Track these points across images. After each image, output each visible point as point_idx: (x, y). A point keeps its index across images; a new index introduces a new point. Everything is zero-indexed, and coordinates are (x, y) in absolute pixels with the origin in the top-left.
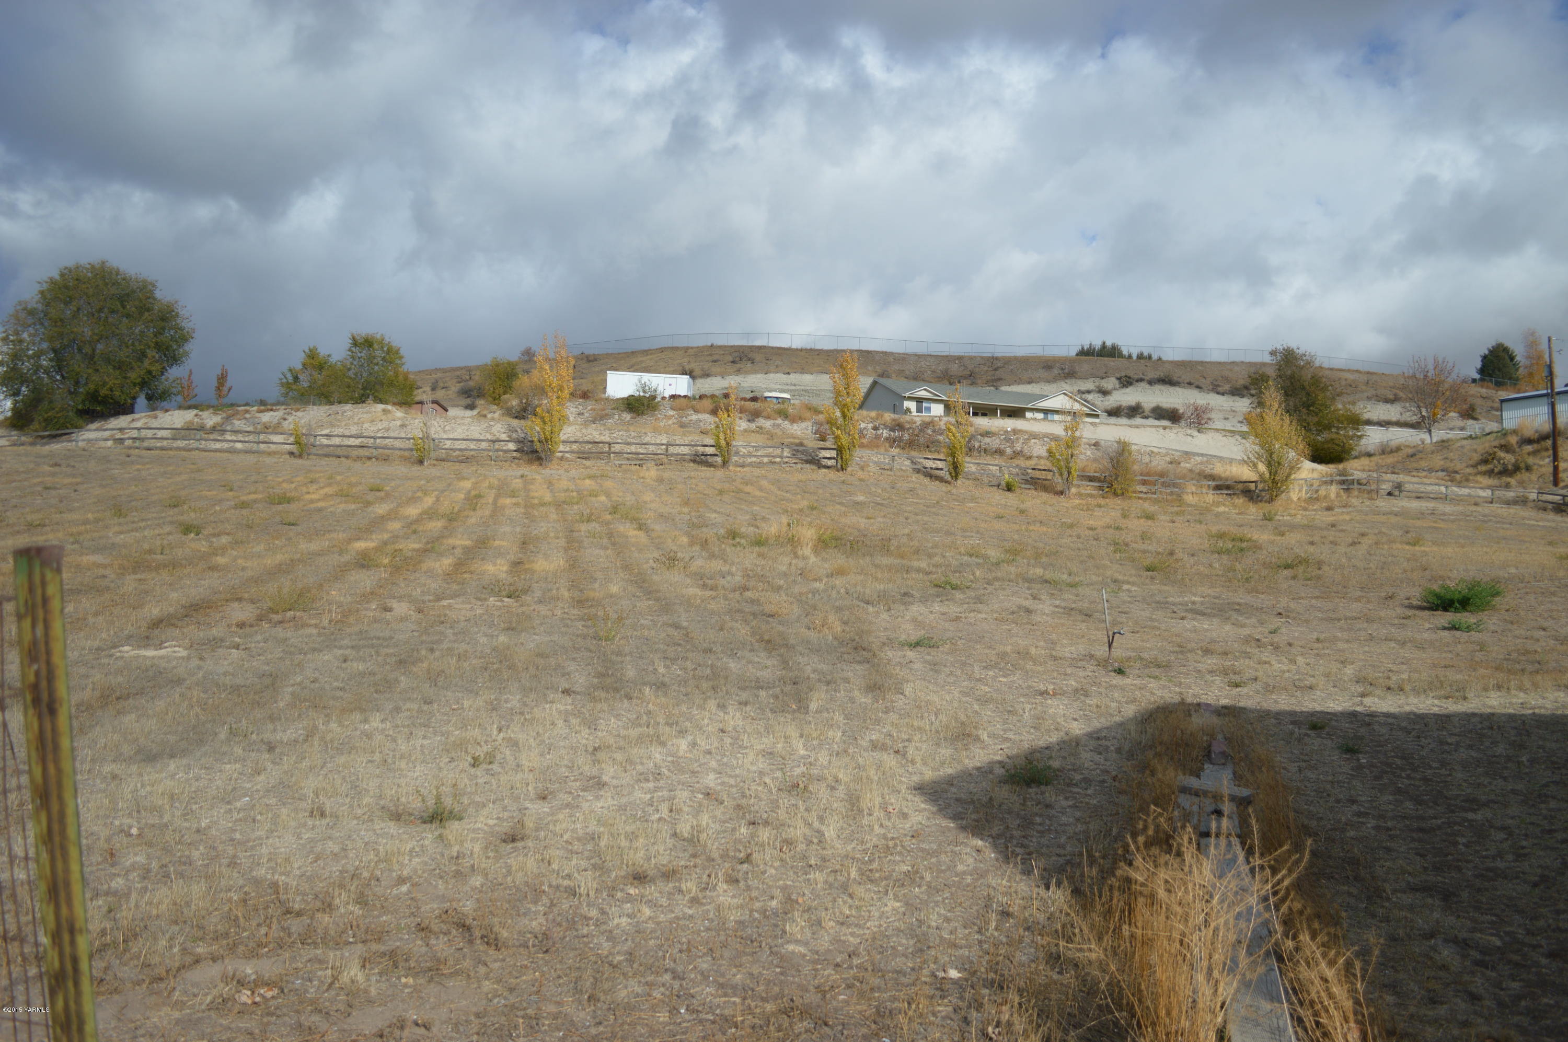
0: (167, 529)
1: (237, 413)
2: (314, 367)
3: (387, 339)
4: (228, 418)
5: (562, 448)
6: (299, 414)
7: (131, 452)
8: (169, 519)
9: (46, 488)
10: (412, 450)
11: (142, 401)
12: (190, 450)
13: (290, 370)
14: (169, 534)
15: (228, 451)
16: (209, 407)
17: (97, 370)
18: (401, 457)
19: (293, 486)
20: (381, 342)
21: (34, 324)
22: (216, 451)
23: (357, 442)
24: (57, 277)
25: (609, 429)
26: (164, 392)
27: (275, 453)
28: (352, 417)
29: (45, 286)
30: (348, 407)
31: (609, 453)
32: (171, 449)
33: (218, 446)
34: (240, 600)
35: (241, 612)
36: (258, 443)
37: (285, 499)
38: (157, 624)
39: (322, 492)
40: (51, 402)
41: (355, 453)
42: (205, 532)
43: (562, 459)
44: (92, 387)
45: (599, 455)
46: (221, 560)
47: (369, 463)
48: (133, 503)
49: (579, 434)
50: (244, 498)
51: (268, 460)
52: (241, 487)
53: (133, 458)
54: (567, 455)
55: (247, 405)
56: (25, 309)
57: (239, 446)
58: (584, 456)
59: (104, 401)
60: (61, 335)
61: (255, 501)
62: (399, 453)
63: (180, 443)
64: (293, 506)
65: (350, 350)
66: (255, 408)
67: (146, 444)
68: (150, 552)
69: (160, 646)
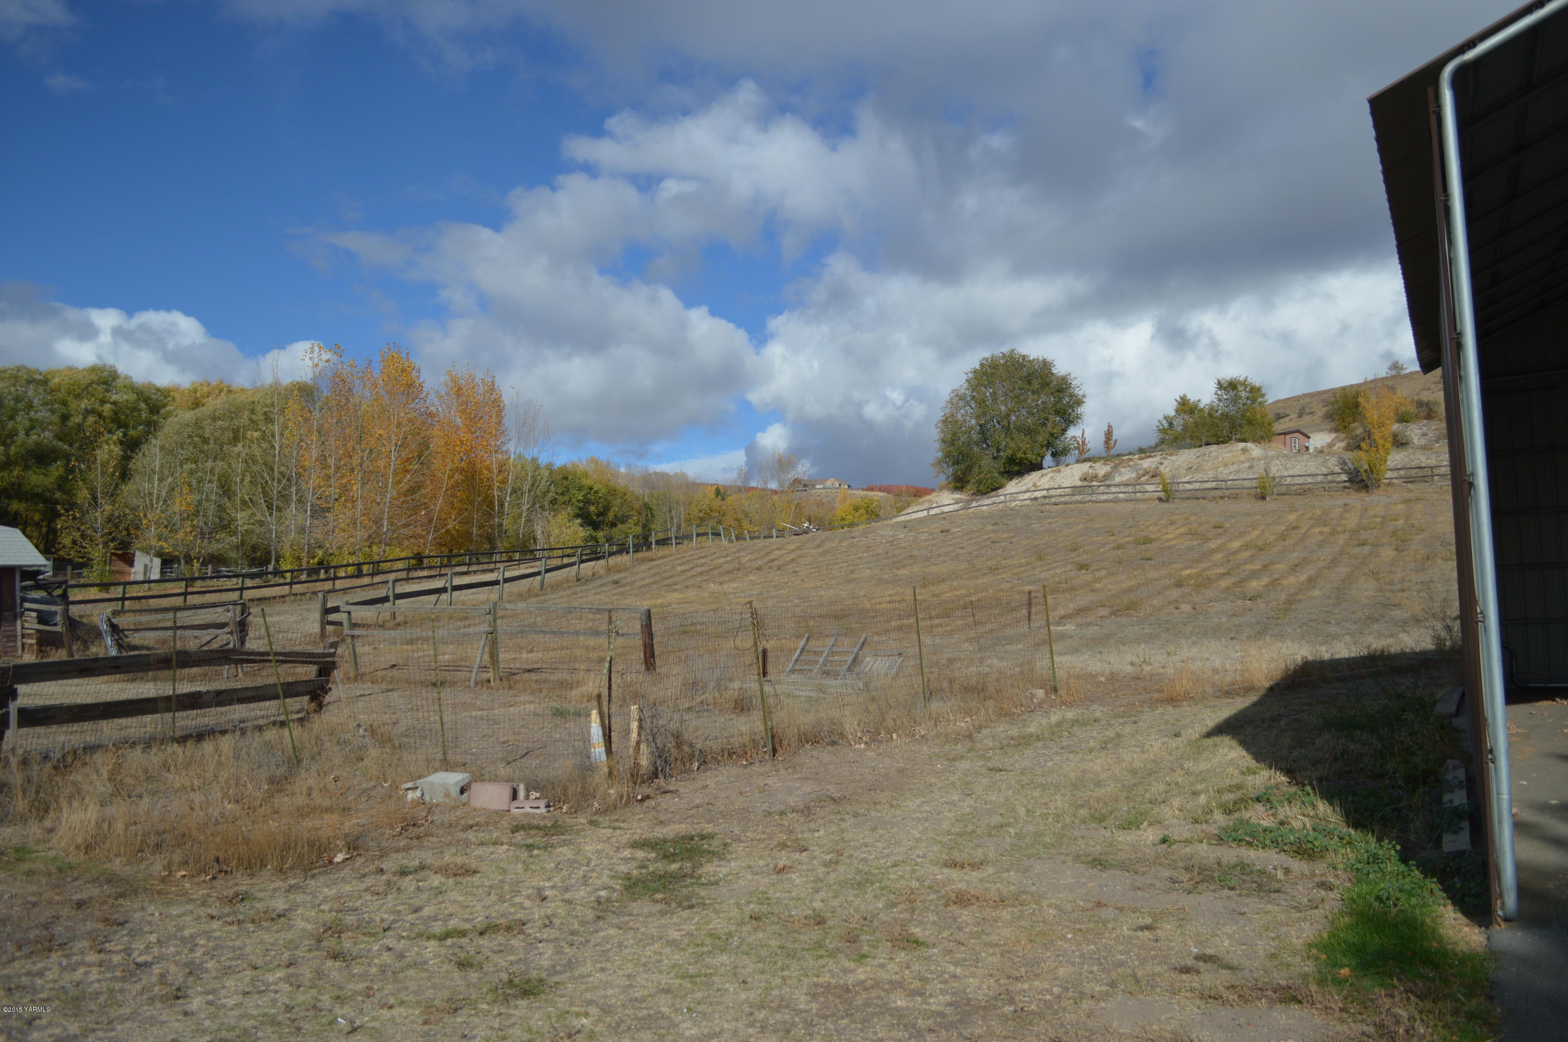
0: (1069, 567)
1: (1123, 461)
2: (1185, 412)
3: (1249, 380)
4: (1116, 467)
5: (1389, 474)
6: (1174, 458)
7: (1044, 508)
8: (1070, 560)
9: (993, 542)
10: (1256, 488)
11: (1048, 460)
12: (1085, 503)
13: (1165, 418)
14: (1071, 570)
15: (1114, 501)
16: (1100, 459)
17: (1012, 439)
18: (1248, 494)
19: (1157, 528)
20: (1244, 383)
21: (964, 406)
22: (1104, 501)
23: (1213, 485)
24: (978, 367)
25: (1436, 453)
26: (1064, 449)
27: (1148, 500)
28: (1217, 457)
29: (970, 375)
30: (1214, 448)
31: (1433, 476)
32: (1071, 503)
33: (1105, 497)
34: (1104, 606)
35: (1102, 612)
36: (1135, 493)
37: (1147, 541)
38: (1063, 617)
39: (1176, 532)
40: (980, 467)
41: (1212, 493)
42: (1091, 568)
43: (1388, 485)
44: (1009, 452)
45: (1424, 479)
46: (1098, 586)
47: (1221, 502)
48: (1048, 550)
49: (1407, 460)
50: (1121, 541)
51: (1142, 506)
52: (1119, 532)
53: (1045, 513)
54: (1395, 481)
55: (1130, 454)
56: (957, 396)
57: (1121, 496)
58: (1410, 480)
59: (1020, 463)
60: (984, 414)
61: (1128, 543)
62: (1247, 491)
63: (1078, 498)
64: (1153, 545)
65: (1216, 394)
66: (1137, 456)
67: (1053, 500)
68: (1059, 583)
69: (1065, 625)
